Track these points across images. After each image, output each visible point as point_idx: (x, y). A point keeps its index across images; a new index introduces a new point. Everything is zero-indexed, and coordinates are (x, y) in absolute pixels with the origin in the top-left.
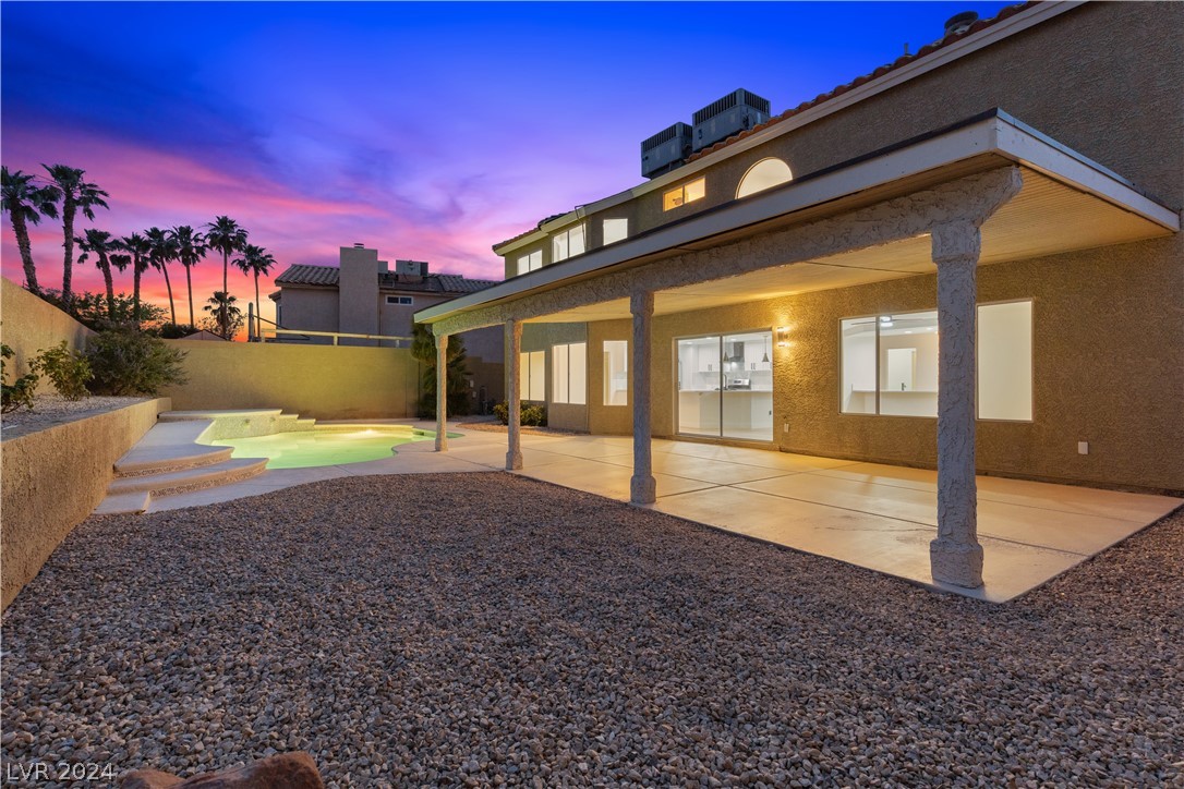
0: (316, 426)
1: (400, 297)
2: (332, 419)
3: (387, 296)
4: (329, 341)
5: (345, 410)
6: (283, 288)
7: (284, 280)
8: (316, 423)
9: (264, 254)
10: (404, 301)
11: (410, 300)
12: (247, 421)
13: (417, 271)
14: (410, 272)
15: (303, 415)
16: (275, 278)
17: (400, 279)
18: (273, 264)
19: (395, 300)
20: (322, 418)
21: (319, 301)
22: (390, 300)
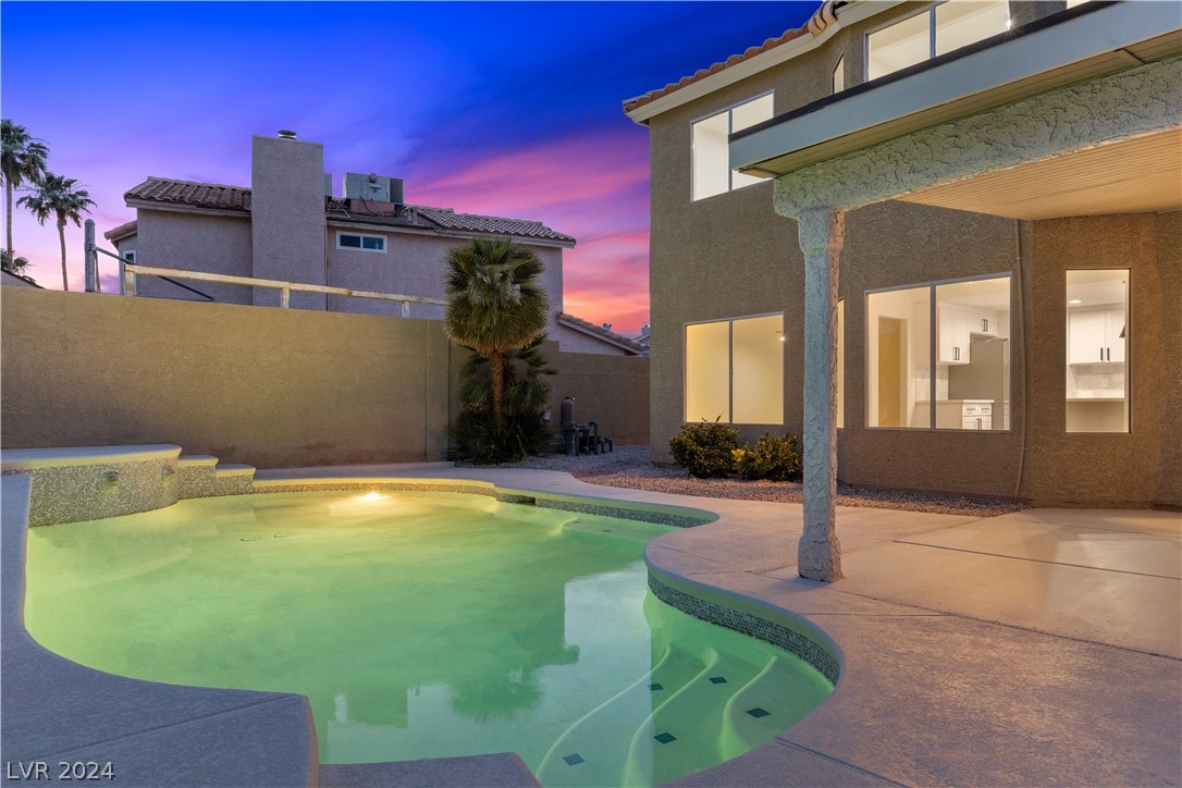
0: (257, 484)
1: (362, 236)
2: (283, 465)
3: (338, 234)
4: (273, 297)
5: (310, 448)
6: (140, 211)
7: (143, 195)
8: (256, 477)
9: (73, 189)
10: (370, 243)
11: (380, 242)
12: (111, 477)
13: (384, 195)
14: (371, 195)
15: (227, 458)
16: (127, 190)
17: (354, 207)
18: (89, 207)
19: (354, 242)
20: (270, 462)
21: (215, 236)
22: (346, 241)
